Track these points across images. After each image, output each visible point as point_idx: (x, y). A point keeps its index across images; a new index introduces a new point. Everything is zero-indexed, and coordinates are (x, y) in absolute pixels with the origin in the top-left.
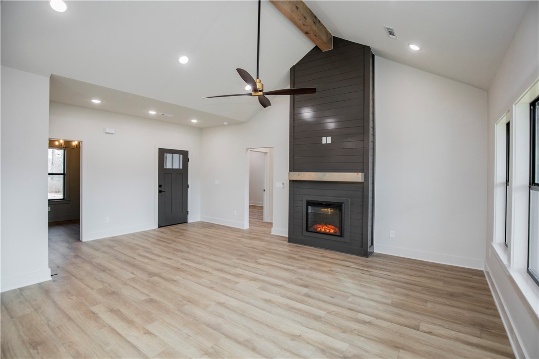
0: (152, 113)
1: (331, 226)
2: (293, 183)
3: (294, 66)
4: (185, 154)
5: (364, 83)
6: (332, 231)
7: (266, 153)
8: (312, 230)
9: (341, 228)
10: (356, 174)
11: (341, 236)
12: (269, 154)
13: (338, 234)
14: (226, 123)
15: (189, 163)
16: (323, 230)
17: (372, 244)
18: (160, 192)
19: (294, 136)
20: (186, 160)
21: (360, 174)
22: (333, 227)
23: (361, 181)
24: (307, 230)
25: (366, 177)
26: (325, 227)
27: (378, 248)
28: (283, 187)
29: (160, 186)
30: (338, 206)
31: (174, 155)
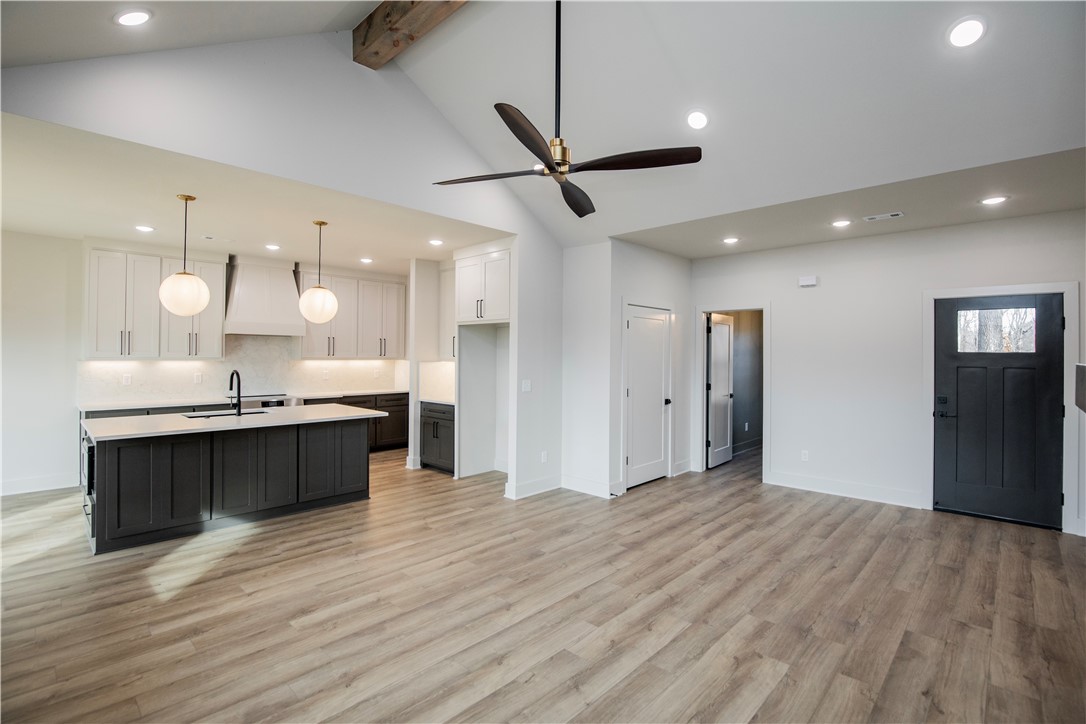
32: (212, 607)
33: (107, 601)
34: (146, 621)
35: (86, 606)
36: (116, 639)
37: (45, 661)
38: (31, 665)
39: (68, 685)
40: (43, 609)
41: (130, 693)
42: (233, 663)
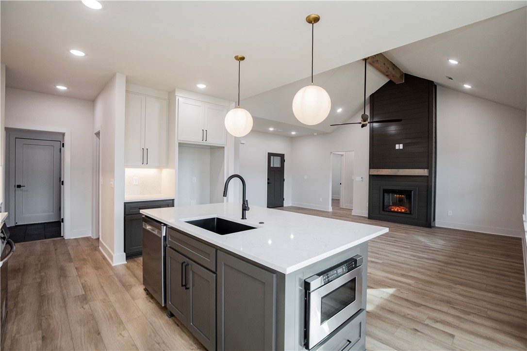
0: (271, 129)
1: (402, 207)
2: (371, 177)
3: (373, 94)
4: (282, 156)
5: (429, 107)
6: (403, 211)
7: (342, 155)
8: (388, 210)
9: (410, 208)
10: (422, 170)
11: (411, 214)
12: (344, 156)
13: (408, 212)
14: (315, 134)
15: (285, 163)
16: (396, 210)
17: (434, 220)
18: (268, 183)
19: (373, 143)
20: (283, 161)
21: (426, 170)
22: (404, 208)
23: (426, 175)
24: (383, 210)
25: (430, 172)
26: (398, 208)
27: (438, 223)
28: (362, 181)
29: (268, 179)
30: (408, 194)
31: (275, 157)
32: (386, 278)
33: (409, 305)
34: (410, 287)
35: (419, 309)
36: (425, 288)
37: (452, 296)
38: (458, 297)
39: (451, 284)
40: (437, 322)
41: (438, 274)
42: (411, 265)
